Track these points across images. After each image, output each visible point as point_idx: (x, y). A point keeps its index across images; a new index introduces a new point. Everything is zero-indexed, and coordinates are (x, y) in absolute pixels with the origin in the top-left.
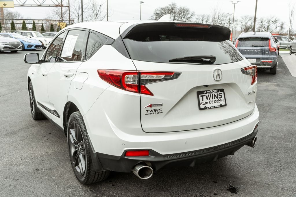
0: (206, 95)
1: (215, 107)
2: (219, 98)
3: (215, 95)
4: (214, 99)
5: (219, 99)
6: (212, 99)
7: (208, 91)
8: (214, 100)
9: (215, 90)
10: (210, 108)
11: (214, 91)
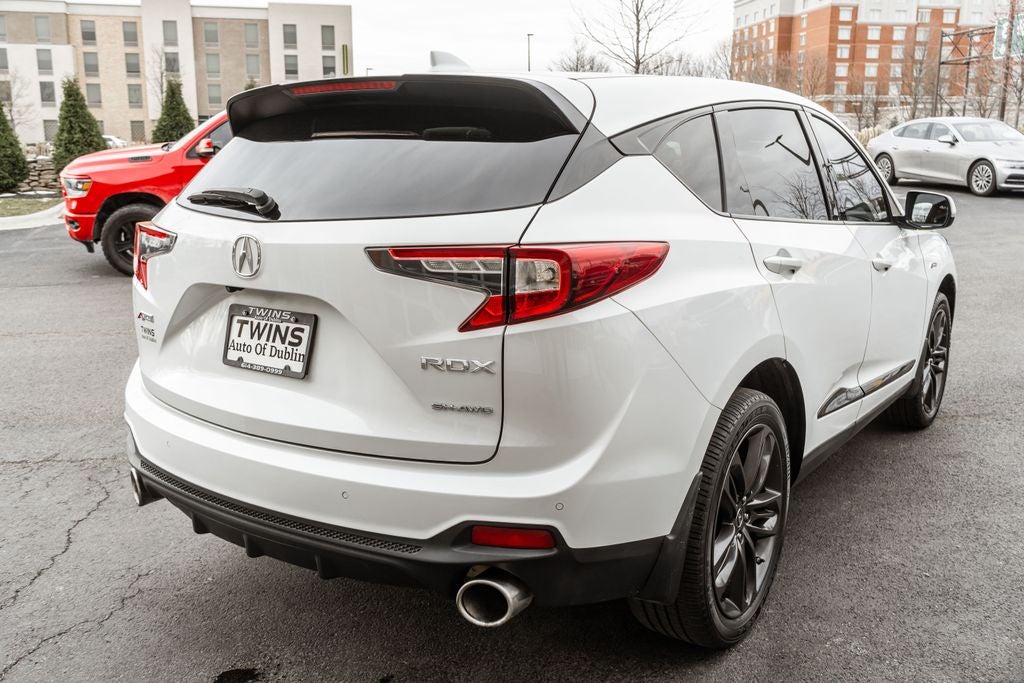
0: (252, 322)
1: (265, 371)
2: (290, 343)
3: (278, 328)
4: (274, 341)
5: (290, 349)
6: (268, 340)
7: (260, 309)
8: (273, 344)
9: (283, 311)
10: (251, 368)
11: (278, 316)
